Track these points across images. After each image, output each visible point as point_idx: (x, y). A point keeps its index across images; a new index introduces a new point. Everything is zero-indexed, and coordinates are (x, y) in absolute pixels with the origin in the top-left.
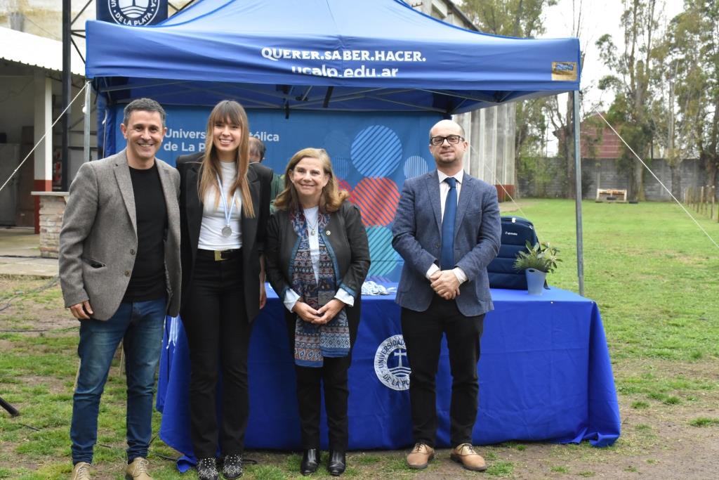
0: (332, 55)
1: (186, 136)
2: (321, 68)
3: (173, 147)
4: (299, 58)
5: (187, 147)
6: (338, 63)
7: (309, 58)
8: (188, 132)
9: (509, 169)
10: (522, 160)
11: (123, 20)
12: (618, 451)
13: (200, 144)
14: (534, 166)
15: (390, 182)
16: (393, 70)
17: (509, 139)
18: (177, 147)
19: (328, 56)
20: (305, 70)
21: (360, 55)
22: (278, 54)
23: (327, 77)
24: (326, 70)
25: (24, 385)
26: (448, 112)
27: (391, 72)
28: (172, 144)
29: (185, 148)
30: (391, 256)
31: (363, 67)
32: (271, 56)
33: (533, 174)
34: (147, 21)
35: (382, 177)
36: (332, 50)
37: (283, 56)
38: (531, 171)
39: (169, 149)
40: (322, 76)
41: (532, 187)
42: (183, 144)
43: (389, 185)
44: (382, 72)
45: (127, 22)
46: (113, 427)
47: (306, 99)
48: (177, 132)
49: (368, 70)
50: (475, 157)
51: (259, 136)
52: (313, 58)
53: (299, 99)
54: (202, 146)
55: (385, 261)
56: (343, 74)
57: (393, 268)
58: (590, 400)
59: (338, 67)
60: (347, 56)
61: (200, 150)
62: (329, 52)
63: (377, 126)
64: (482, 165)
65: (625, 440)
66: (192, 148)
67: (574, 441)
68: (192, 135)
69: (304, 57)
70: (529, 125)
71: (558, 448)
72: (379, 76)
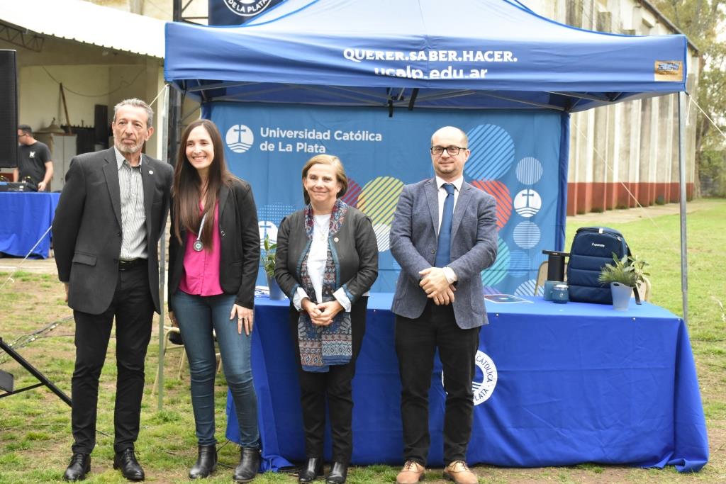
0: (417, 55)
1: (283, 136)
2: (405, 69)
3: (269, 147)
4: (383, 59)
5: (284, 147)
6: (422, 63)
7: (392, 59)
8: (285, 132)
9: (688, 164)
10: (706, 153)
11: (236, 7)
12: (702, 477)
13: (298, 144)
14: (720, 161)
15: (501, 186)
16: (482, 71)
17: (689, 130)
18: (273, 147)
19: (413, 56)
20: (388, 71)
21: (447, 55)
22: (360, 56)
23: (412, 79)
24: (411, 71)
25: (104, 391)
26: (566, 109)
27: (480, 73)
28: (268, 145)
29: (282, 148)
30: (500, 265)
31: (450, 68)
32: (353, 57)
33: (718, 170)
34: (262, 7)
35: (492, 180)
36: (417, 50)
37: (365, 57)
38: (716, 167)
39: (266, 149)
40: (407, 78)
41: (718, 186)
42: (280, 143)
43: (500, 189)
44: (470, 73)
45: (240, 8)
46: (182, 435)
47: (402, 98)
48: (274, 131)
49: (455, 71)
50: (645, 151)
51: (360, 135)
52: (397, 59)
53: (395, 98)
54: (300, 146)
55: (494, 270)
56: (428, 76)
57: (502, 278)
58: (675, 423)
59: (422, 68)
60: (433, 56)
61: (298, 150)
62: (415, 53)
63: (488, 125)
64: (654, 161)
65: (715, 467)
66: (289, 148)
67: (658, 465)
68: (290, 134)
69: (388, 58)
70: (713, 114)
71: (639, 472)
72: (467, 77)
